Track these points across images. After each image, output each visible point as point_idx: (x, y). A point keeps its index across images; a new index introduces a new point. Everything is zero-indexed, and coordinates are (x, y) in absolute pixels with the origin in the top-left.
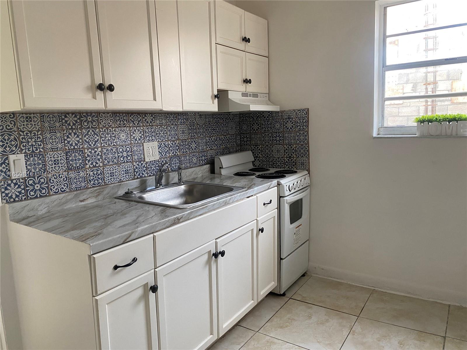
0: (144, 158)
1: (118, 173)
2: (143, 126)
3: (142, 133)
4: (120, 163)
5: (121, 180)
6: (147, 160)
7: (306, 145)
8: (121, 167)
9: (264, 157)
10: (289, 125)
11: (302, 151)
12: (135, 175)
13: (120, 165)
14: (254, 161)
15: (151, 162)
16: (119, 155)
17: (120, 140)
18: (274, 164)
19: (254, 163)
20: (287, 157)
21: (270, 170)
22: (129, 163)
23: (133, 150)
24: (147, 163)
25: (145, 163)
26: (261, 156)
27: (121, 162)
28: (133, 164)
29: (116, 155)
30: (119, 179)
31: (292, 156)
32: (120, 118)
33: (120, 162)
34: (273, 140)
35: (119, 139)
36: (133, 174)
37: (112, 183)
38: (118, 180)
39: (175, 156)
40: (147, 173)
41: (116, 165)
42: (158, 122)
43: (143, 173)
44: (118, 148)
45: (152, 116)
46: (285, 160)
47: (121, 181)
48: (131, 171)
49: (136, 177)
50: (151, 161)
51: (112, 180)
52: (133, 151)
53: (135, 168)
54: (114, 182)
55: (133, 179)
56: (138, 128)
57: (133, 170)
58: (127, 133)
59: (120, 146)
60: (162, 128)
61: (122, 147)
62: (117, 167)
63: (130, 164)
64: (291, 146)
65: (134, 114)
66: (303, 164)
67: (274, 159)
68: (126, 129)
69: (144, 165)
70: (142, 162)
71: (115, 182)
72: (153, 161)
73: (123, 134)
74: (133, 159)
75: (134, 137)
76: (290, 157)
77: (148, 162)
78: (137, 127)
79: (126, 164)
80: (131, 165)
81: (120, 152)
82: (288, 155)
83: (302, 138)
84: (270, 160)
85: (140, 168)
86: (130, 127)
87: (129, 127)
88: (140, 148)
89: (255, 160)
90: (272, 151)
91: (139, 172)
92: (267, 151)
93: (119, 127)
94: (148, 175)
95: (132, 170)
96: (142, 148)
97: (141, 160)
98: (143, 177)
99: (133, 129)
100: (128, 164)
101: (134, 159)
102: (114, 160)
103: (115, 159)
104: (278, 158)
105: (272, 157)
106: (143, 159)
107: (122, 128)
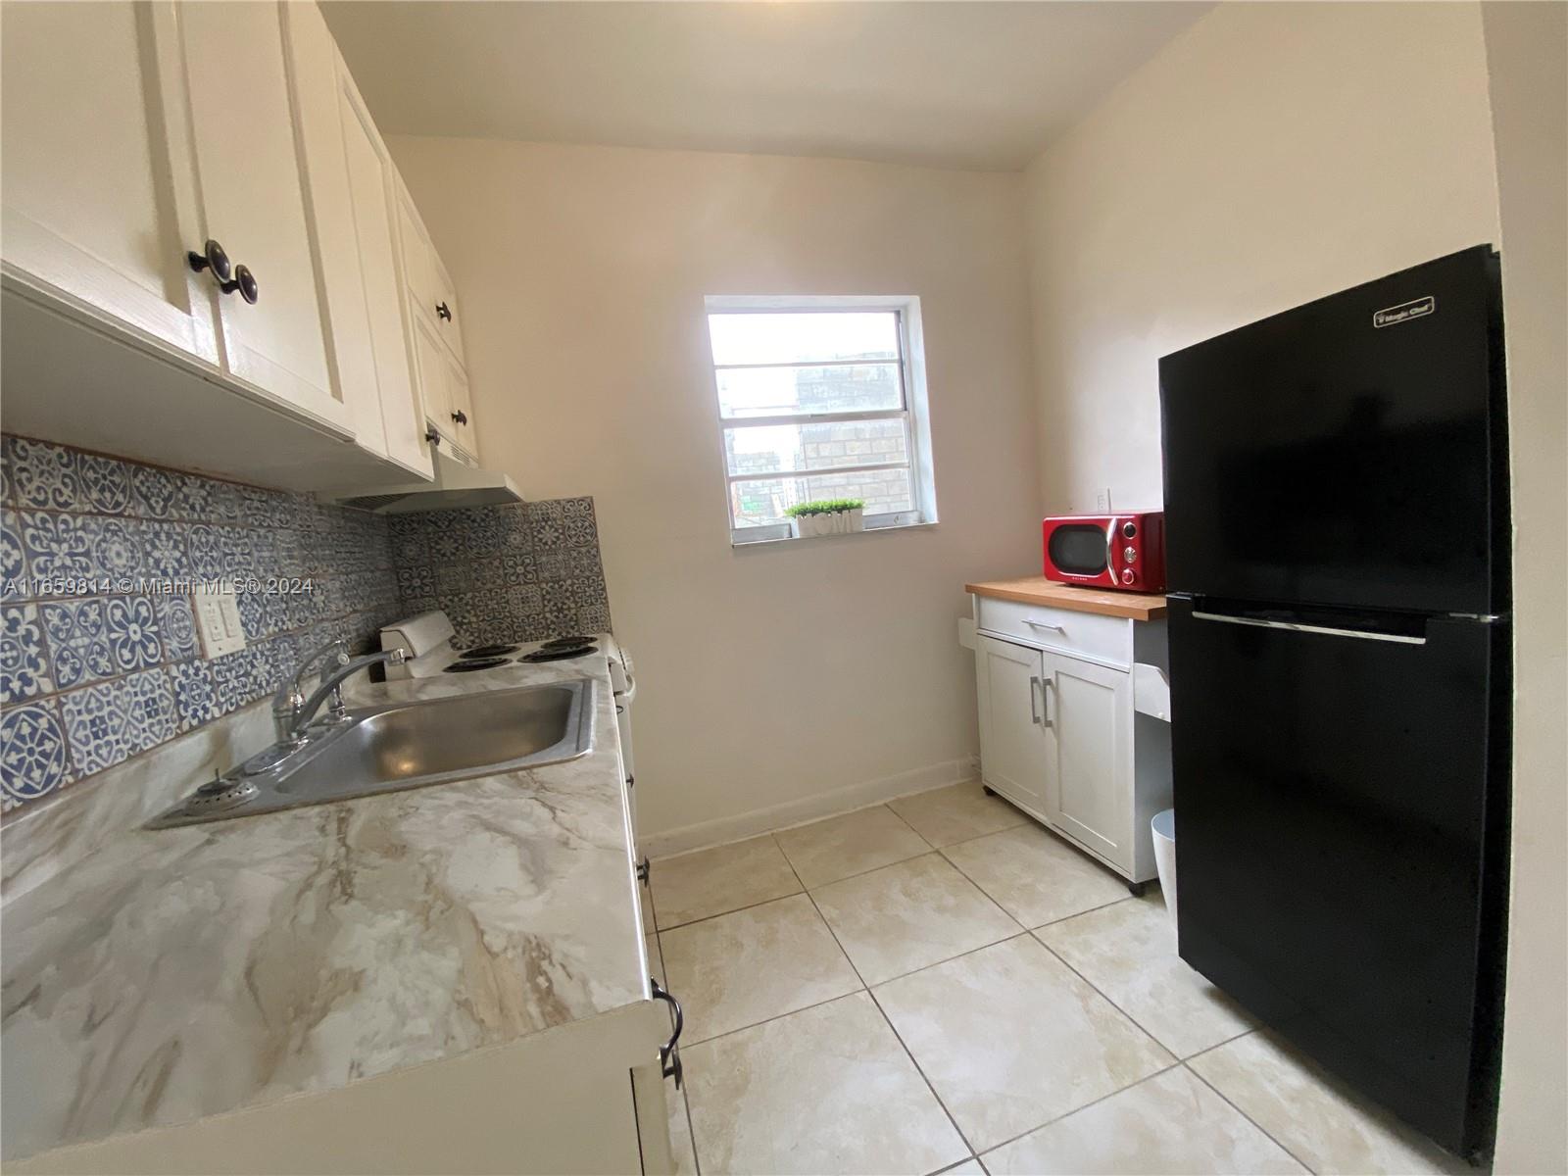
0: (202, 647)
1: (122, 719)
2: (181, 520)
3: (182, 547)
4: (120, 670)
5: (135, 746)
6: (213, 653)
7: (598, 577)
8: (128, 688)
9: (484, 620)
10: (548, 535)
11: (590, 591)
12: (182, 718)
13: (125, 681)
14: (454, 637)
15: (225, 660)
16: (113, 636)
17: (109, 570)
18: (515, 632)
19: (455, 641)
20: (551, 612)
21: (520, 649)
22: (153, 671)
23: (160, 615)
24: (212, 664)
25: (206, 664)
26: (474, 619)
27: (123, 669)
28: (167, 674)
29: (104, 638)
30: (129, 745)
31: (564, 607)
32: (100, 476)
33: (120, 666)
34: (506, 574)
35: (103, 565)
36: (175, 716)
37: (105, 765)
38: (125, 747)
39: (285, 634)
40: (218, 704)
41: (107, 684)
42: (222, 509)
43: (204, 705)
44: (106, 606)
45: (202, 486)
46: (547, 619)
47: (136, 754)
48: (165, 703)
49: (186, 726)
50: (222, 658)
51: (104, 751)
52: (161, 619)
53: (178, 689)
54: (110, 761)
55: (178, 737)
56: (166, 526)
57: (172, 699)
58: (132, 544)
59: (111, 596)
60: (237, 536)
61: (120, 603)
62: (114, 693)
63: (158, 673)
64: (561, 583)
65: (148, 469)
66: (595, 620)
67: (515, 620)
68: (127, 526)
69: (205, 675)
70: (197, 663)
71: (116, 762)
72: (227, 656)
73: (116, 547)
74: (168, 654)
75: (157, 562)
76: (560, 610)
77: (215, 662)
78: (161, 522)
79: (145, 675)
80: (163, 677)
81: (115, 622)
82: (555, 604)
83: (585, 562)
84: (504, 626)
85: (194, 687)
86: (139, 519)
87: (136, 518)
88: (184, 606)
89: (458, 632)
90: (507, 602)
91: (193, 704)
92: (492, 604)
93: (101, 513)
94: (221, 709)
95: (169, 696)
96: (188, 606)
97: (193, 655)
98: (209, 721)
99: (148, 527)
100: (152, 676)
101: (170, 650)
102: (99, 659)
103: (101, 654)
104: (528, 617)
105: (508, 617)
106: (197, 652)
107: (111, 520)
